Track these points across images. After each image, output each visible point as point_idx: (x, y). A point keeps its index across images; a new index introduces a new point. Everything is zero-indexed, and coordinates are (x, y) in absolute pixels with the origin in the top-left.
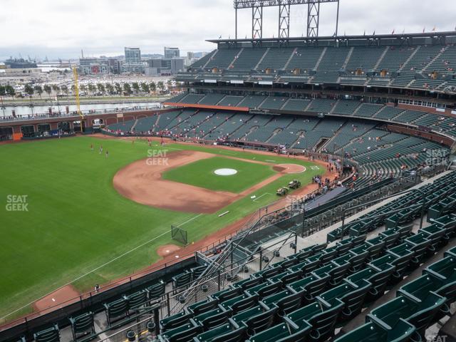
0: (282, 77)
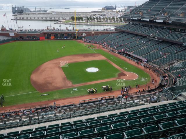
0: (170, 18)
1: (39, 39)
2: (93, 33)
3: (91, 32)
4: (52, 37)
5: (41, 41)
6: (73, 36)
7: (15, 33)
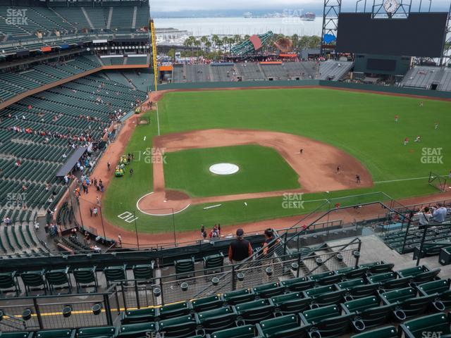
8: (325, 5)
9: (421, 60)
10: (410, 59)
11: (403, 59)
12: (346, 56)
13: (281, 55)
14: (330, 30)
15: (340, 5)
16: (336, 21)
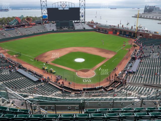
1: (108, 33)
2: (151, 35)
3: (149, 34)
4: (118, 33)
5: (109, 35)
6: (133, 35)
7: (96, 26)
8: (41, 5)
9: (74, 22)
10: (72, 21)
11: (71, 22)
12: (51, 22)
13: (29, 24)
14: (45, 14)
15: (47, 5)
16: (46, 11)
